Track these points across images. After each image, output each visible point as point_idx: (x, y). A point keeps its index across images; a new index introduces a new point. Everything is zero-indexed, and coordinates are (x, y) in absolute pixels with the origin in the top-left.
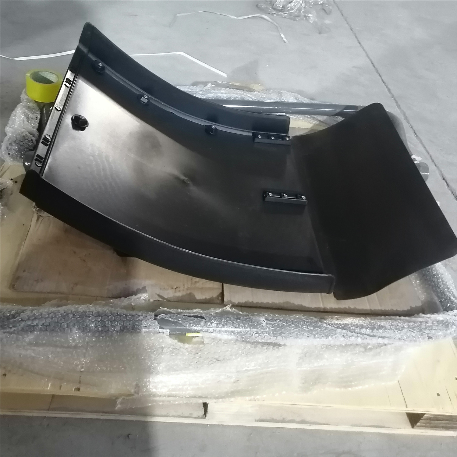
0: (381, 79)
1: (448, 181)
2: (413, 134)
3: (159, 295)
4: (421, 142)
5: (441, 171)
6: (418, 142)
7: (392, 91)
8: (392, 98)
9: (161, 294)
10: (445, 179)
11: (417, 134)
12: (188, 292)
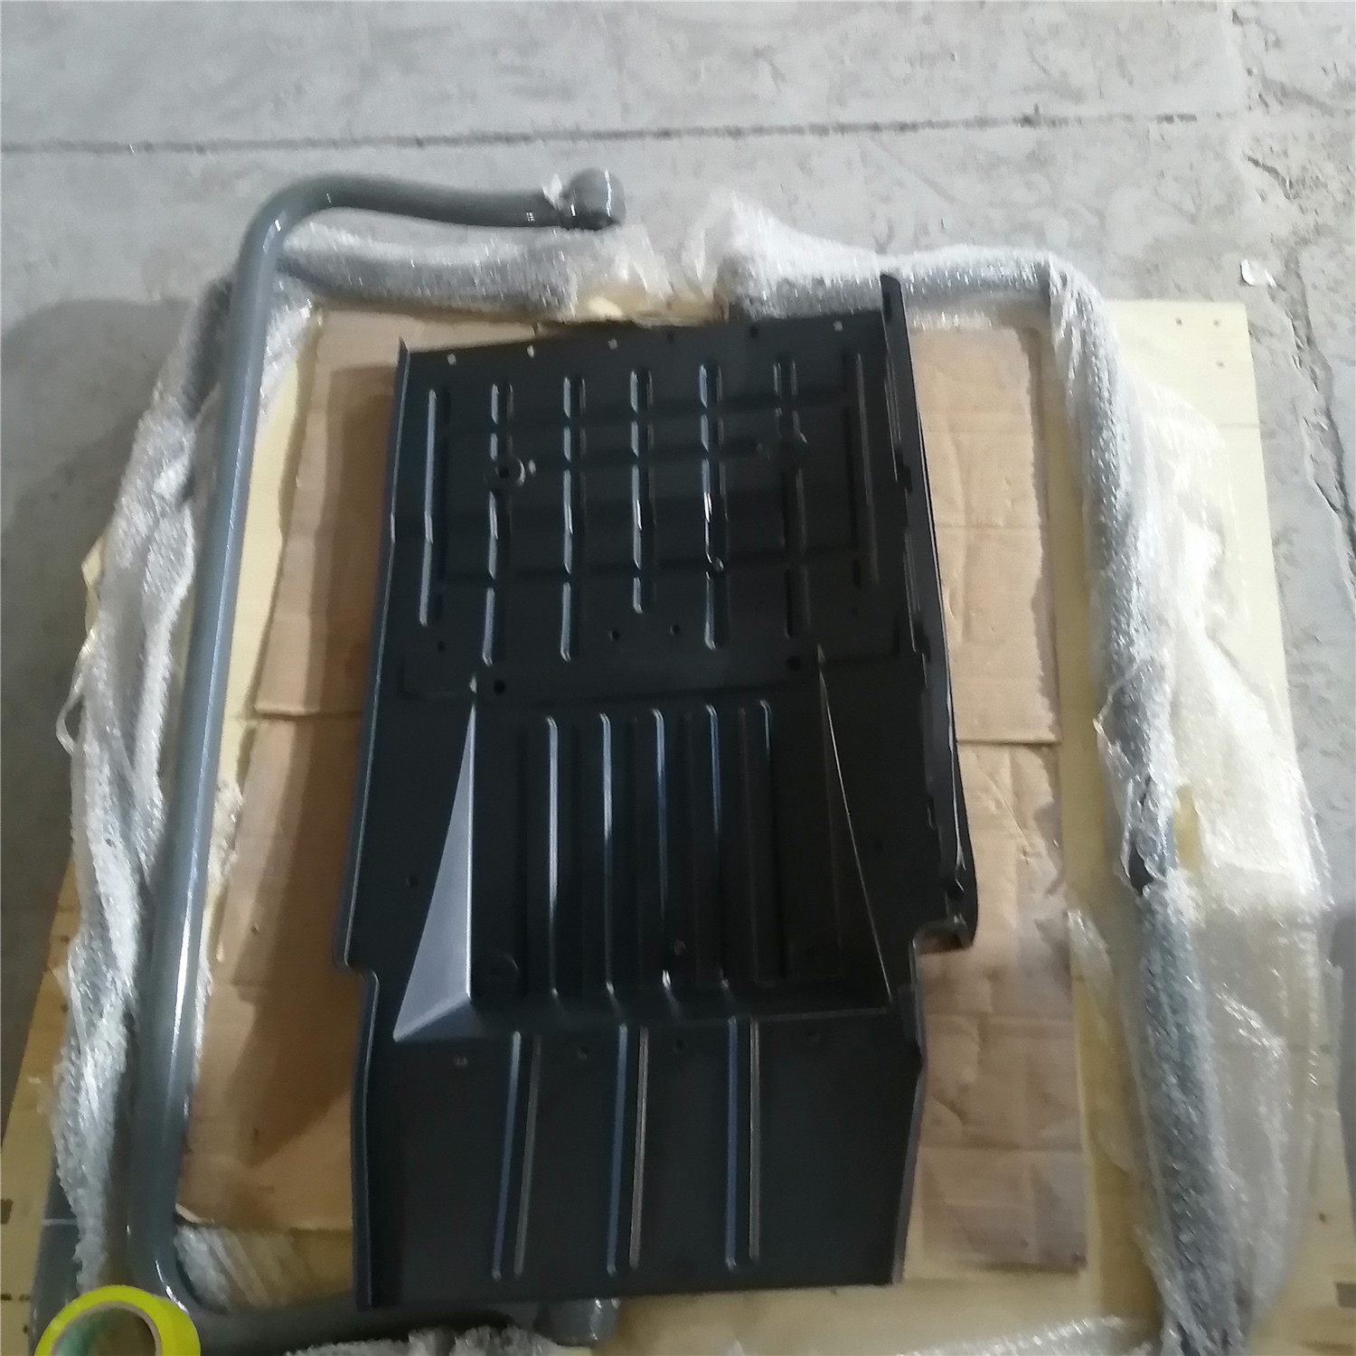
2: (186, 155)
3: (1051, 891)
4: (239, 146)
6: (231, 155)
11: (190, 142)
12: (1032, 824)
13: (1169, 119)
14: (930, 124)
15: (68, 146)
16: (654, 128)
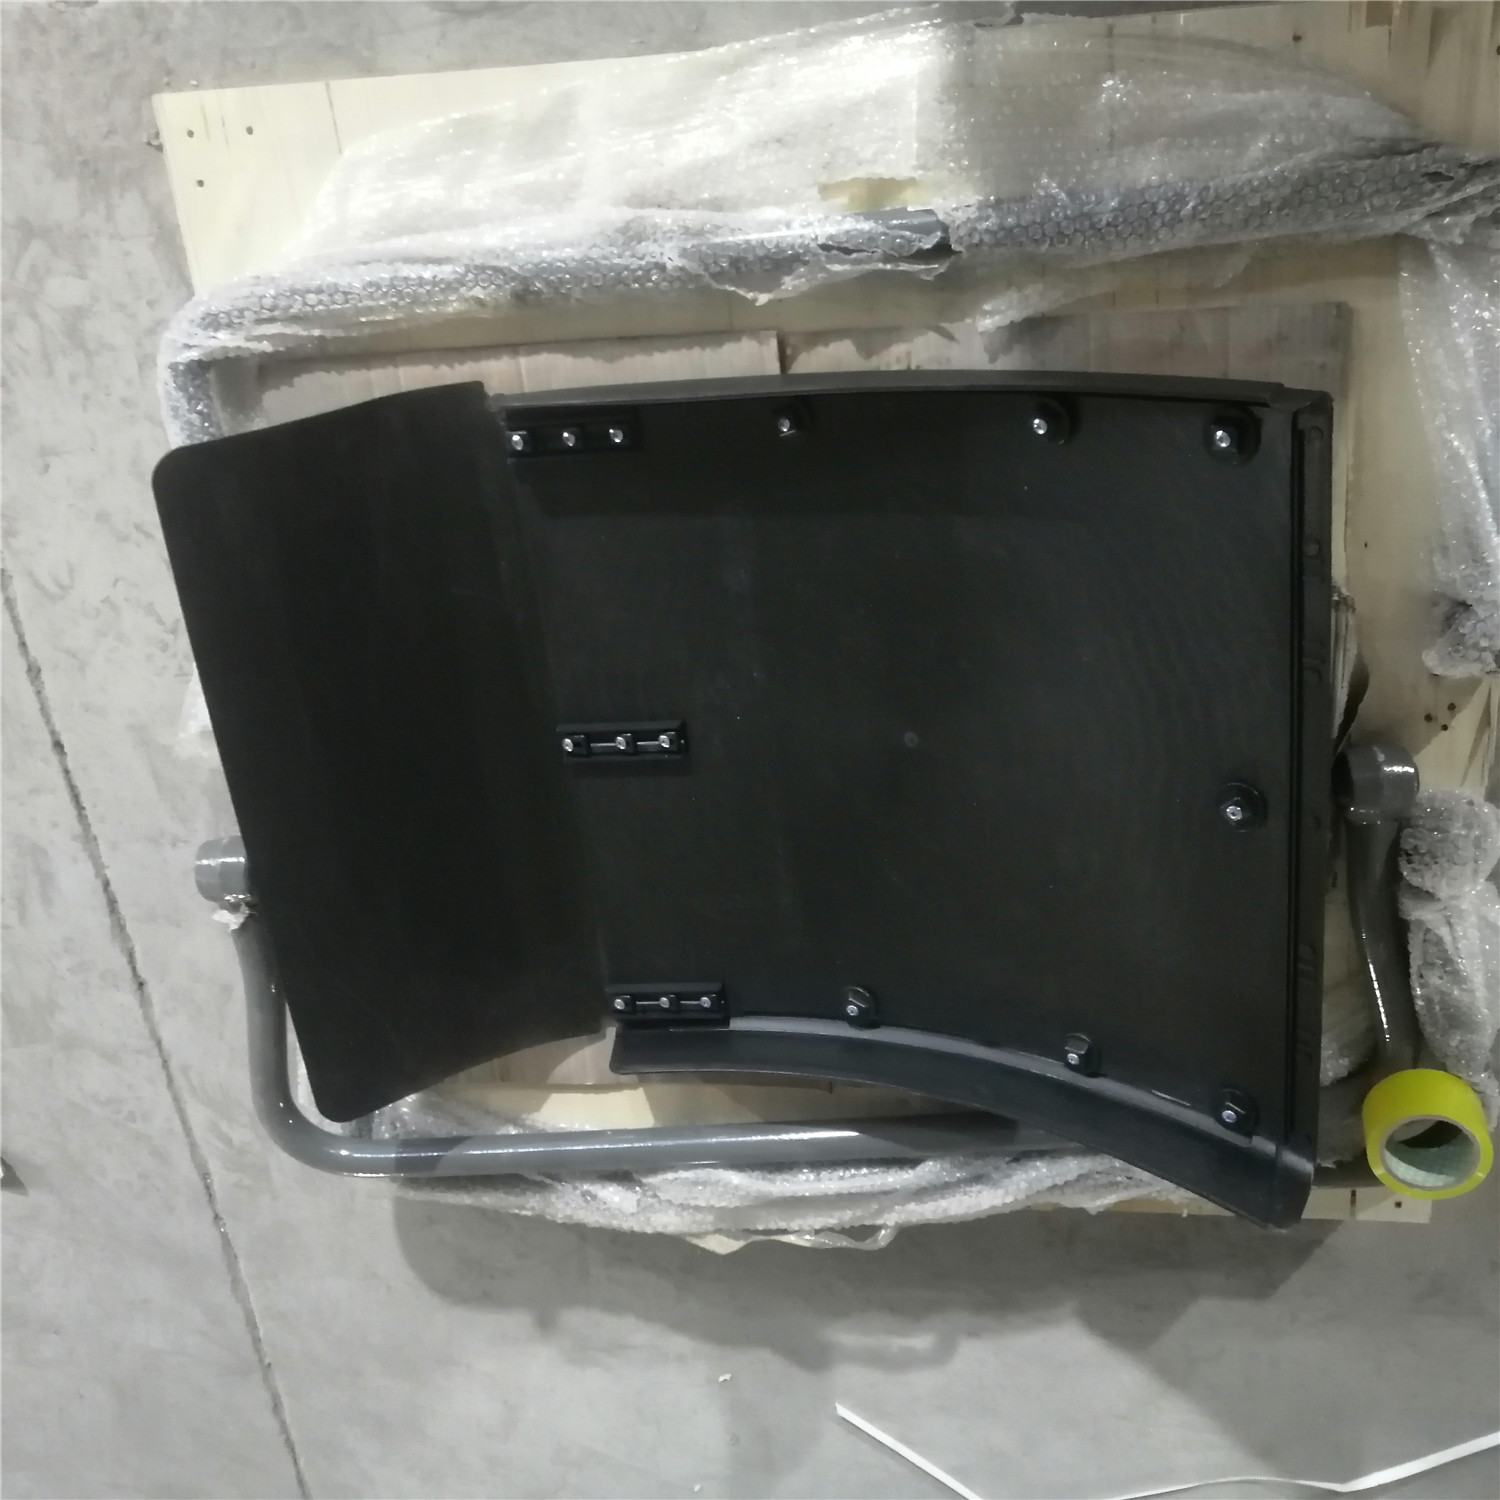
0: (302, 1462)
1: (128, 973)
2: (216, 1186)
3: (950, 337)
4: (193, 1146)
5: (147, 1017)
6: (205, 1150)
7: (264, 1396)
8: (270, 1365)
9: (943, 341)
10: (135, 987)
11: (200, 1186)
15: (236, 1282)
16: (54, 758)
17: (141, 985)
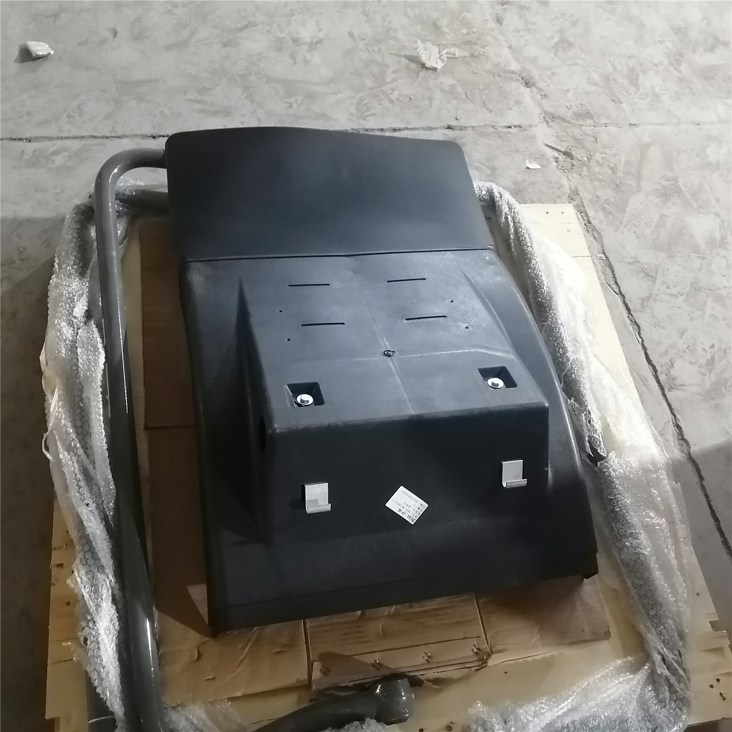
4: (50, 138)
6: (48, 143)
13: (510, 127)
14: (407, 129)
17: (154, 138)
